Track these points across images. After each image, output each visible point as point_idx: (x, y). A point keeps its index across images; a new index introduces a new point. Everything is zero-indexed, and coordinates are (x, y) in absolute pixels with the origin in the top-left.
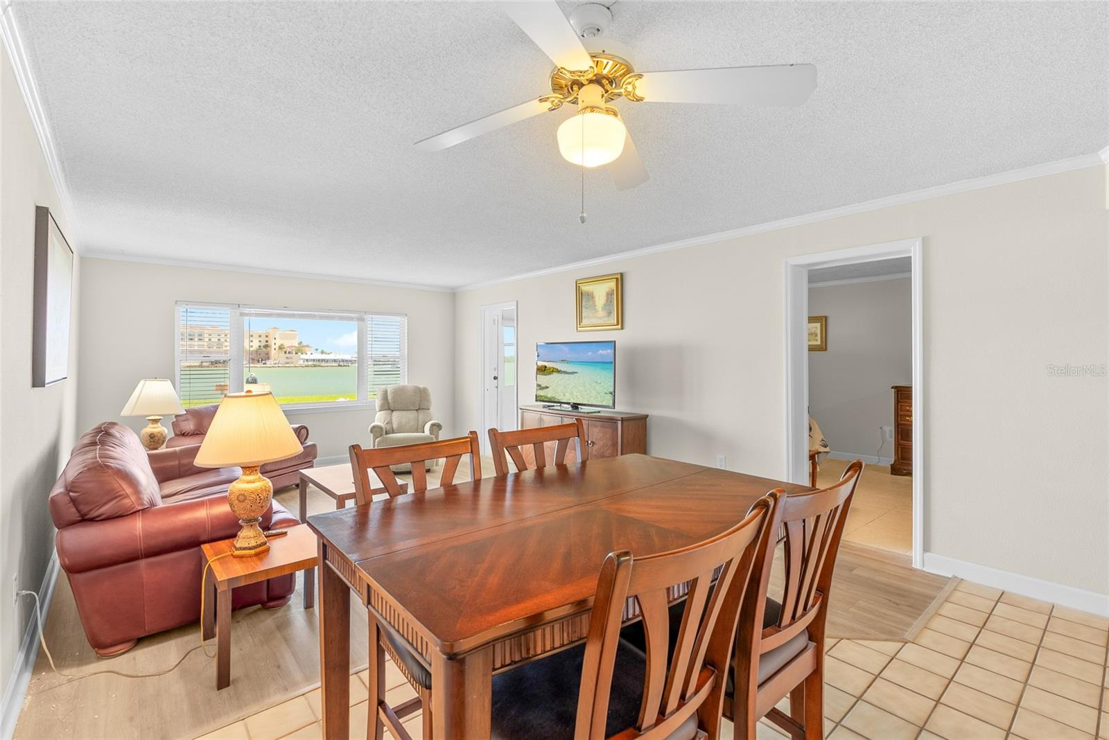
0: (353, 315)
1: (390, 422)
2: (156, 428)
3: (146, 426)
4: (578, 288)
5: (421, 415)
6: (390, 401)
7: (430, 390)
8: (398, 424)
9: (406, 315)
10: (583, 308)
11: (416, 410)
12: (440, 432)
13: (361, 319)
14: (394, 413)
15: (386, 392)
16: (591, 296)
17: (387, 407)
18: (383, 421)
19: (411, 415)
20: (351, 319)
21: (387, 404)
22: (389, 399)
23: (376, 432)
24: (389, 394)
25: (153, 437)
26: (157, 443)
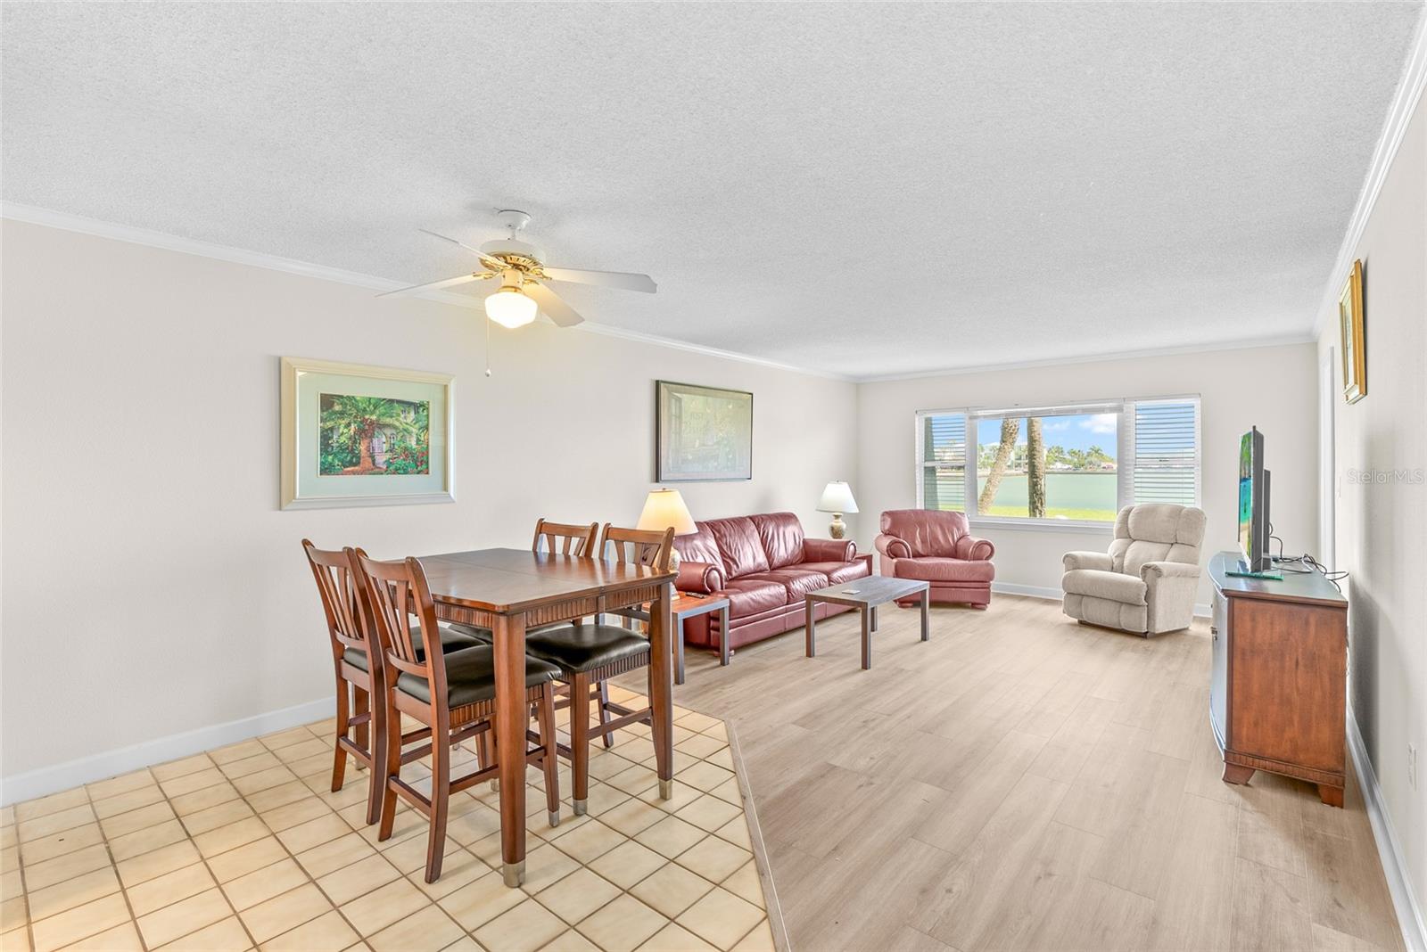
0: (1108, 405)
1: (1121, 556)
2: (839, 522)
3: (835, 521)
5: (1173, 553)
6: (1130, 526)
8: (1131, 561)
9: (1200, 395)
11: (1171, 544)
14: (1134, 545)
15: (1127, 513)
18: (1113, 552)
19: (1158, 549)
20: (1106, 410)
21: (1125, 530)
22: (1130, 521)
23: (1074, 563)
24: (1131, 514)
25: (832, 528)
26: (836, 532)
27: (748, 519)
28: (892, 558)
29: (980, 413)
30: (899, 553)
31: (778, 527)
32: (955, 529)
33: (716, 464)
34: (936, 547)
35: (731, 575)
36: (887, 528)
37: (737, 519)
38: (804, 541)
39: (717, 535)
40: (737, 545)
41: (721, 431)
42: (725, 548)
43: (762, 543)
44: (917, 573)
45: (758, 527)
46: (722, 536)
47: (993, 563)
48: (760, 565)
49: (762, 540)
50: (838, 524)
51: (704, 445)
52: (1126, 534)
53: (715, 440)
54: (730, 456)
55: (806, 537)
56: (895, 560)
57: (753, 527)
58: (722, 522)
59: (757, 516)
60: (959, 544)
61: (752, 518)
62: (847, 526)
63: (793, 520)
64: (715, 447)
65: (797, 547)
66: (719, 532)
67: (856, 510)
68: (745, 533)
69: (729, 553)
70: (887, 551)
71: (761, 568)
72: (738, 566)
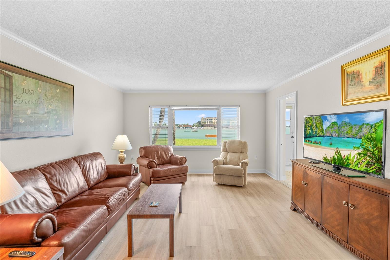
0: (215, 107)
1: (226, 158)
2: (122, 154)
3: (119, 154)
4: (343, 70)
5: (242, 156)
6: (227, 148)
7: (248, 144)
8: (230, 159)
9: (239, 106)
10: (349, 86)
11: (240, 153)
12: (247, 167)
13: (218, 109)
14: (229, 154)
15: (225, 143)
16: (357, 75)
17: (225, 151)
18: (223, 157)
19: (237, 155)
20: (213, 109)
21: (226, 149)
22: (227, 146)
23: (216, 163)
24: (227, 144)
25: (120, 158)
26: (121, 160)
27: (72, 160)
28: (150, 169)
29: (175, 108)
30: (152, 166)
31: (92, 161)
32: (169, 152)
33: (46, 126)
34: (163, 160)
35: (61, 202)
36: (143, 154)
37: (64, 161)
38: (107, 166)
39: (48, 176)
40: (65, 180)
41: (51, 105)
42: (55, 184)
43: (83, 174)
44: (161, 174)
45: (79, 164)
46: (52, 176)
47: (187, 165)
48: (82, 188)
49: (82, 171)
50: (123, 155)
51: (35, 113)
52: (226, 150)
53: (46, 111)
54: (58, 122)
55: (107, 164)
56: (151, 170)
57: (76, 165)
58: (52, 165)
59: (78, 157)
60: (171, 158)
61: (75, 159)
62: (127, 156)
63: (99, 156)
64: (46, 115)
65: (103, 171)
66: (50, 173)
67: (131, 148)
68: (71, 170)
69: (59, 187)
70: (148, 166)
71: (83, 190)
72: (66, 195)
